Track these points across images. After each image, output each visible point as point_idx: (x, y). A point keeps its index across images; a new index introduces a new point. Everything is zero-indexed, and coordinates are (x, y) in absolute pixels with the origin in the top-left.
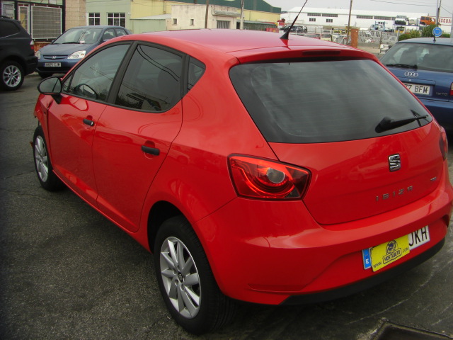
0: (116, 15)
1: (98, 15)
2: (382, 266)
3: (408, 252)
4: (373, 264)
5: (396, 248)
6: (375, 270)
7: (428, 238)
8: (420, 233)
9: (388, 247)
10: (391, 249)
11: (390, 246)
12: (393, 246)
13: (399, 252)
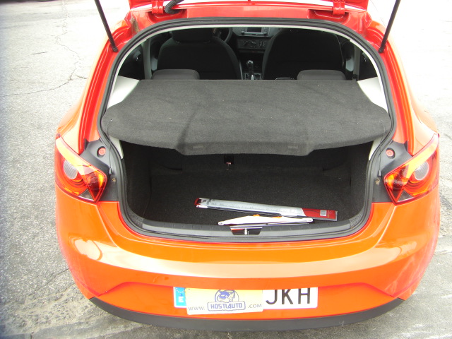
2: (205, 312)
3: (260, 310)
4: (189, 304)
6: (190, 313)
7: (314, 304)
8: (293, 293)
9: (219, 293)
10: (224, 298)
11: (222, 293)
12: (228, 295)
13: (240, 305)
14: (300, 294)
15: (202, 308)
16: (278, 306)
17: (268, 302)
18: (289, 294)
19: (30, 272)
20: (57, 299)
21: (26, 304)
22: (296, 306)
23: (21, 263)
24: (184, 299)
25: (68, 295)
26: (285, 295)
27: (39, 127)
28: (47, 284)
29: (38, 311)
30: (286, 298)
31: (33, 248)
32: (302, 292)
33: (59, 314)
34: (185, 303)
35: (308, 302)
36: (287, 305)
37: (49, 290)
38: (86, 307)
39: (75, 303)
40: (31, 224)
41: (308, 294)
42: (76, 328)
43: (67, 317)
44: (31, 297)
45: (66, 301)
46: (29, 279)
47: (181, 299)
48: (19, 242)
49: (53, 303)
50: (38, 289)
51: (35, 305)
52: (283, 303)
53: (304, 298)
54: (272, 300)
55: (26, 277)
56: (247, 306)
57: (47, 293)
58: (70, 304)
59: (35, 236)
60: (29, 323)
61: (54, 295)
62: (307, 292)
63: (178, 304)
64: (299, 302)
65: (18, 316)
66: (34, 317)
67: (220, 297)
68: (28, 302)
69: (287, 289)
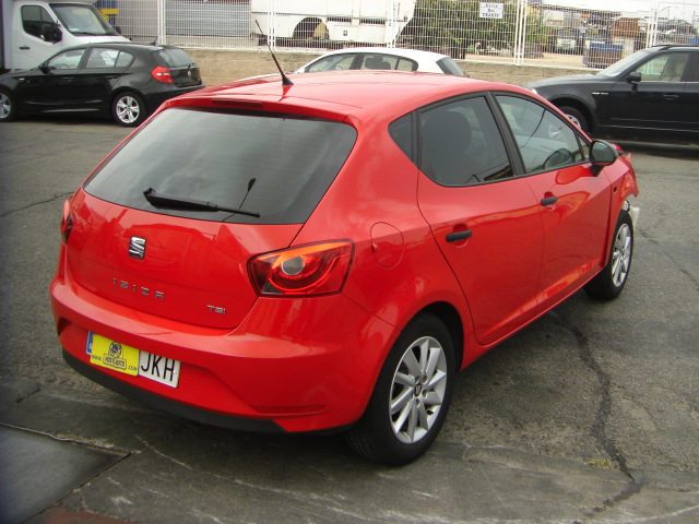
2: (101, 364)
3: (135, 373)
4: (93, 353)
5: (121, 357)
6: (93, 361)
7: (174, 384)
8: (161, 365)
9: (112, 346)
10: (115, 352)
12: (117, 349)
13: (123, 363)
14: (166, 368)
15: (100, 359)
16: (148, 375)
17: (142, 367)
18: (158, 364)
22: (161, 380)
26: (155, 364)
30: (155, 368)
32: (168, 366)
35: (171, 380)
36: (155, 377)
41: (172, 370)
52: (152, 373)
53: (168, 374)
54: (145, 367)
56: (128, 366)
62: (171, 367)
63: (89, 351)
64: (164, 377)
67: (112, 351)
69: (157, 358)
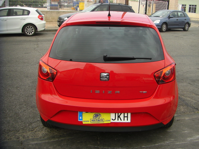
0: (193, 6)
1: (185, 5)
2: (89, 123)
3: (109, 122)
4: (83, 120)
5: (101, 118)
6: (84, 123)
7: (129, 121)
8: (122, 116)
9: (95, 115)
10: (97, 117)
11: (96, 115)
12: (98, 116)
13: (102, 120)
14: (124, 117)
15: (88, 121)
16: (116, 121)
17: (112, 119)
18: (120, 116)
19: (22, 122)
20: (32, 131)
21: (20, 132)
22: (123, 121)
23: (18, 119)
24: (82, 118)
25: (37, 130)
26: (119, 117)
27: (27, 77)
28: (29, 126)
29: (25, 134)
30: (119, 118)
31: (23, 114)
32: (125, 116)
33: (33, 135)
34: (82, 120)
35: (127, 120)
36: (119, 121)
37: (29, 128)
38: (43, 134)
39: (39, 132)
40: (23, 107)
41: (127, 117)
42: (39, 139)
43: (36, 136)
44: (22, 130)
45: (36, 132)
46: (22, 124)
47: (80, 117)
48: (18, 112)
49: (31, 132)
50: (25, 127)
51: (23, 132)
52: (118, 120)
53: (126, 118)
54: (114, 119)
55: (20, 123)
56: (105, 121)
57: (28, 129)
58: (37, 133)
59: (24, 111)
60: (21, 138)
61: (31, 129)
62: (127, 116)
63: (80, 120)
64: (124, 120)
65: (17, 135)
66: (23, 136)
67: (95, 117)
68: (21, 131)
69: (119, 114)
